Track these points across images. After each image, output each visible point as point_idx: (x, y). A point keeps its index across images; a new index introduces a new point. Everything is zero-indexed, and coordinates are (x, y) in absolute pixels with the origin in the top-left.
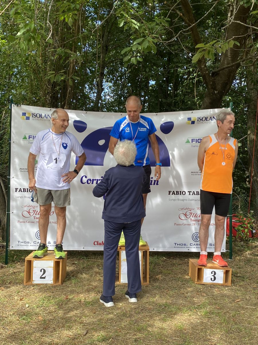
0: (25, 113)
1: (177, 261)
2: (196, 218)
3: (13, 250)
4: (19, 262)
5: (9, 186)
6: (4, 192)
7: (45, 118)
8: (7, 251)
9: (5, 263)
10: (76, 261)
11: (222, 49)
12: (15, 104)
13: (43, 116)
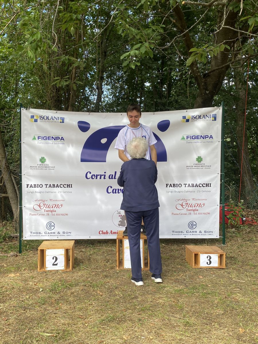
0: (34, 116)
1: (175, 247)
2: (191, 208)
3: (25, 240)
4: (32, 251)
5: (21, 182)
6: (16, 188)
7: (52, 119)
8: (20, 241)
9: (19, 252)
10: (83, 249)
11: (214, 52)
12: (25, 108)
13: (49, 118)
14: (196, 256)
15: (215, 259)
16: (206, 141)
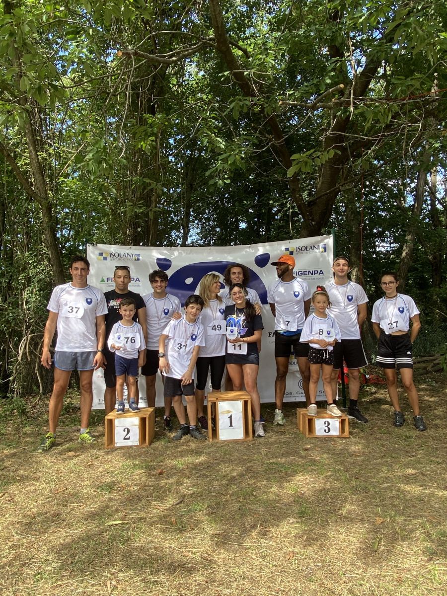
0: (102, 253)
7: (124, 257)
11: (321, 159)
12: (91, 244)
13: (122, 256)
14: (311, 422)
15: (335, 424)
16: (315, 277)
